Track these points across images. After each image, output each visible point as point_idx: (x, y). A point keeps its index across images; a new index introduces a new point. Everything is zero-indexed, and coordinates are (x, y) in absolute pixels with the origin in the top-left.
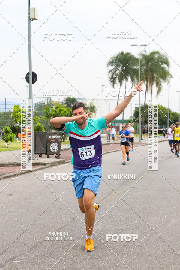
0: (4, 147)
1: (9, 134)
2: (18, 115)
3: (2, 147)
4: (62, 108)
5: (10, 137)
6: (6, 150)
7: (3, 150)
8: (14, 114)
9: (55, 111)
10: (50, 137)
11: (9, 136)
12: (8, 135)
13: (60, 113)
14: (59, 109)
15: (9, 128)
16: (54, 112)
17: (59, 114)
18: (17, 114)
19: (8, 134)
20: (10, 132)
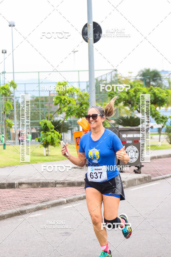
0: (42, 155)
1: (50, 133)
2: (65, 99)
3: (38, 156)
4: (139, 88)
5: (52, 138)
6: (45, 161)
7: (39, 161)
8: (57, 98)
9: (128, 93)
10: (124, 136)
11: (49, 137)
12: (47, 135)
13: (135, 96)
14: (133, 89)
15: (49, 123)
16: (125, 94)
17: (134, 98)
18: (63, 98)
19: (48, 133)
20: (52, 128)
